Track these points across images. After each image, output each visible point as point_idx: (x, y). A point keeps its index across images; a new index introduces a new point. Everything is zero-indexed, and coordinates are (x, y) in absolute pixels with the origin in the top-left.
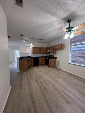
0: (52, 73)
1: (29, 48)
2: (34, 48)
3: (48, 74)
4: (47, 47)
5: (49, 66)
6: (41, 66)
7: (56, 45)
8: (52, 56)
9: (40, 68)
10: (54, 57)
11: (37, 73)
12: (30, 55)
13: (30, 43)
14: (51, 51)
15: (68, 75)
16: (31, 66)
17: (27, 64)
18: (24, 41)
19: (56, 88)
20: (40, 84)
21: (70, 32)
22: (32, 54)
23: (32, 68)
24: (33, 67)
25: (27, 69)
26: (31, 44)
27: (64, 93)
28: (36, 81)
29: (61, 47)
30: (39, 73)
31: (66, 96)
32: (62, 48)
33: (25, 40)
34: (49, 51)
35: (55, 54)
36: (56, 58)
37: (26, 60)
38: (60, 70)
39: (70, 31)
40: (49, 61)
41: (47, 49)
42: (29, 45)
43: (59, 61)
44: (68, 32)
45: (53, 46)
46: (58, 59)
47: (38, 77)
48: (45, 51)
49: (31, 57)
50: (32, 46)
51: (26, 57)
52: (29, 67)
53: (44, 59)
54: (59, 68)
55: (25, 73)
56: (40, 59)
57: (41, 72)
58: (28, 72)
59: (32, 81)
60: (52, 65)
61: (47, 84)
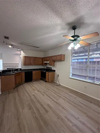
0: (51, 91)
1: (18, 56)
2: (25, 57)
3: (46, 94)
4: (43, 57)
5: (46, 81)
6: (36, 81)
7: (55, 56)
8: (50, 68)
9: (34, 85)
10: (52, 69)
11: (30, 94)
12: (20, 67)
13: (21, 50)
14: (48, 62)
15: (70, 92)
16: (22, 82)
17: (14, 81)
18: (10, 46)
19: (59, 117)
20: (35, 113)
21: (75, 42)
22: (23, 65)
23: (22, 86)
24: (23, 84)
25: (14, 88)
26: (22, 52)
27: (71, 122)
28: (30, 109)
29: (61, 58)
30: (34, 94)
31: (74, 128)
32: (62, 60)
33: (12, 45)
34: (45, 62)
35: (54, 65)
36: (54, 71)
37: (14, 76)
38: (60, 85)
39: (75, 40)
40: (46, 74)
41: (43, 59)
42: (18, 52)
43: (58, 75)
44: (73, 41)
45: (52, 56)
46: (57, 72)
47: (32, 100)
48: (41, 62)
49: (20, 69)
50: (23, 54)
51: (13, 70)
52: (18, 85)
53: (40, 72)
54: (58, 83)
55: (11, 95)
56: (34, 72)
57: (36, 92)
58: (16, 93)
59: (23, 109)
60: (50, 80)
61: (47, 111)
